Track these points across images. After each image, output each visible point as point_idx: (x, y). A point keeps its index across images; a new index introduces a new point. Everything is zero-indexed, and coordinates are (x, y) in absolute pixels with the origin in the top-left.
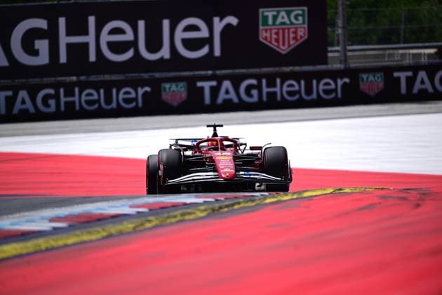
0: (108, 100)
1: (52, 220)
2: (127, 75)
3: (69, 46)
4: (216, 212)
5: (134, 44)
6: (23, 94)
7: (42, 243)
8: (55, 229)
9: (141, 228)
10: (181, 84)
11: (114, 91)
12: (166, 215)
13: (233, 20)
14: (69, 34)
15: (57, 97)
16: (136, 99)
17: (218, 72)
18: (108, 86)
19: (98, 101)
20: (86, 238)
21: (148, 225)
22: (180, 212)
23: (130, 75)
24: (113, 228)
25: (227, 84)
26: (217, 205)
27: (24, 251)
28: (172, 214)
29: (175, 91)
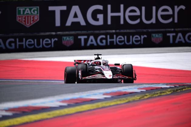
0: (128, 41)
1: (104, 94)
2: (137, 30)
3: (112, 17)
4: (175, 92)
5: (140, 17)
6: (92, 37)
7: (100, 104)
8: (106, 98)
9: (143, 98)
10: (160, 34)
11: (131, 37)
12: (153, 93)
13: (183, 7)
14: (112, 12)
15: (106, 39)
16: (140, 41)
17: (176, 29)
18: (128, 35)
19: (124, 41)
20: (119, 102)
21: (146, 97)
22: (159, 92)
23: (138, 30)
24: (131, 99)
25: (180, 35)
26: (175, 89)
27: (92, 108)
28: (156, 92)
29: (157, 37)
